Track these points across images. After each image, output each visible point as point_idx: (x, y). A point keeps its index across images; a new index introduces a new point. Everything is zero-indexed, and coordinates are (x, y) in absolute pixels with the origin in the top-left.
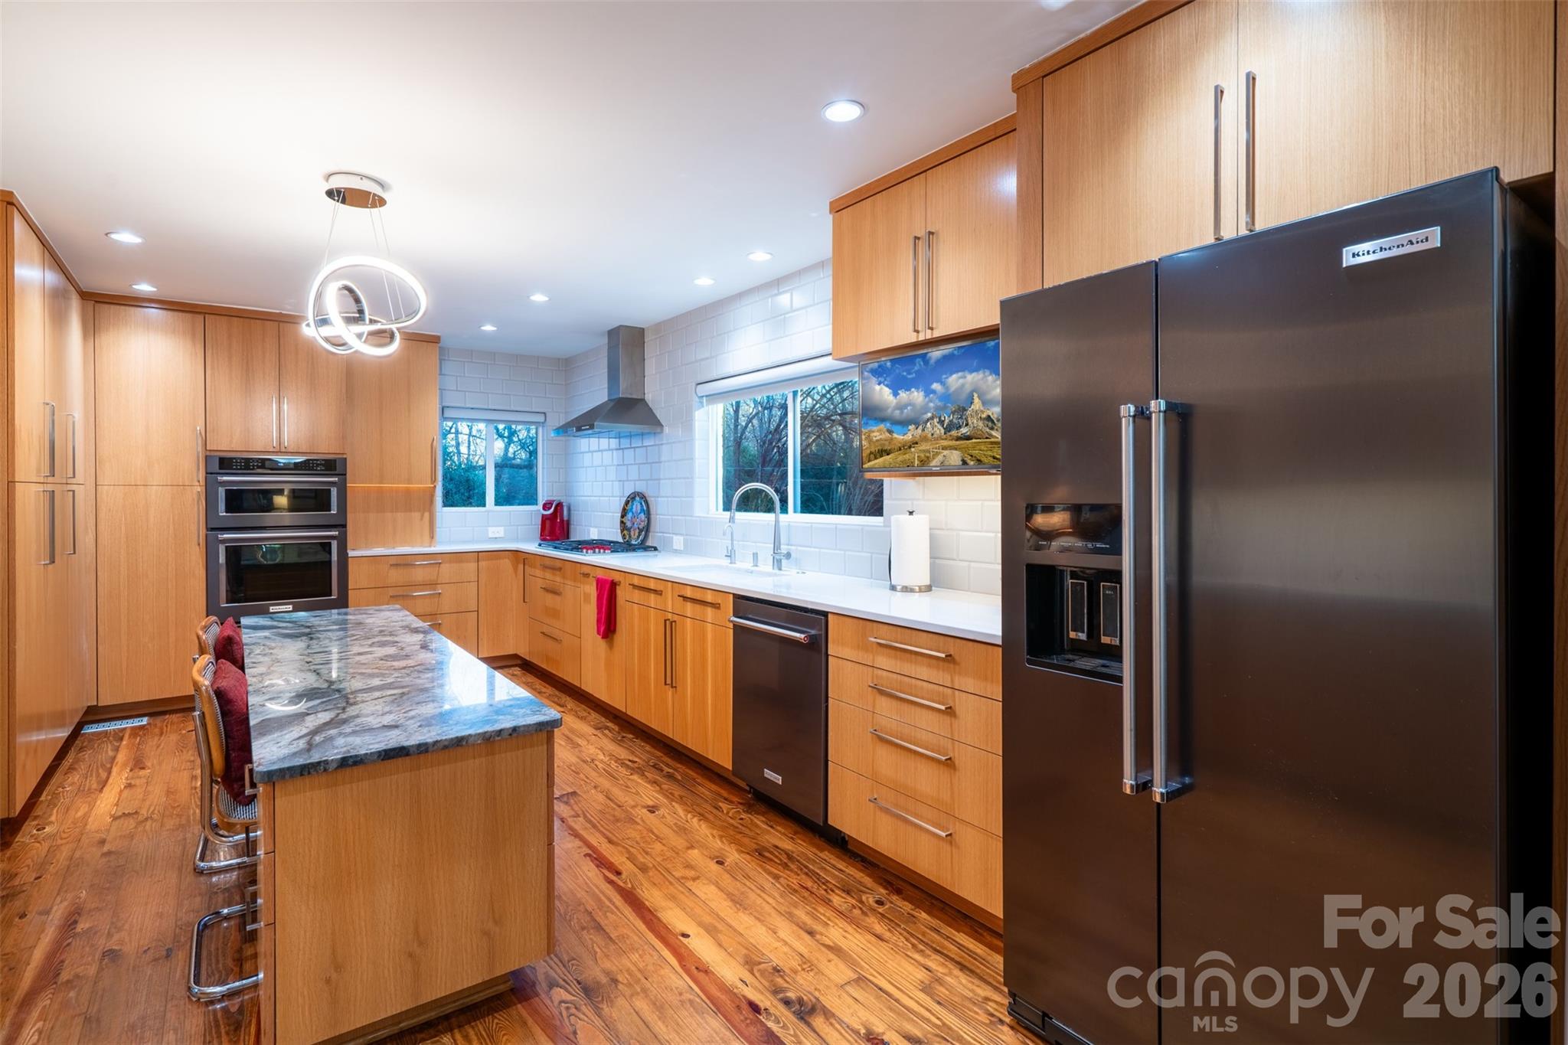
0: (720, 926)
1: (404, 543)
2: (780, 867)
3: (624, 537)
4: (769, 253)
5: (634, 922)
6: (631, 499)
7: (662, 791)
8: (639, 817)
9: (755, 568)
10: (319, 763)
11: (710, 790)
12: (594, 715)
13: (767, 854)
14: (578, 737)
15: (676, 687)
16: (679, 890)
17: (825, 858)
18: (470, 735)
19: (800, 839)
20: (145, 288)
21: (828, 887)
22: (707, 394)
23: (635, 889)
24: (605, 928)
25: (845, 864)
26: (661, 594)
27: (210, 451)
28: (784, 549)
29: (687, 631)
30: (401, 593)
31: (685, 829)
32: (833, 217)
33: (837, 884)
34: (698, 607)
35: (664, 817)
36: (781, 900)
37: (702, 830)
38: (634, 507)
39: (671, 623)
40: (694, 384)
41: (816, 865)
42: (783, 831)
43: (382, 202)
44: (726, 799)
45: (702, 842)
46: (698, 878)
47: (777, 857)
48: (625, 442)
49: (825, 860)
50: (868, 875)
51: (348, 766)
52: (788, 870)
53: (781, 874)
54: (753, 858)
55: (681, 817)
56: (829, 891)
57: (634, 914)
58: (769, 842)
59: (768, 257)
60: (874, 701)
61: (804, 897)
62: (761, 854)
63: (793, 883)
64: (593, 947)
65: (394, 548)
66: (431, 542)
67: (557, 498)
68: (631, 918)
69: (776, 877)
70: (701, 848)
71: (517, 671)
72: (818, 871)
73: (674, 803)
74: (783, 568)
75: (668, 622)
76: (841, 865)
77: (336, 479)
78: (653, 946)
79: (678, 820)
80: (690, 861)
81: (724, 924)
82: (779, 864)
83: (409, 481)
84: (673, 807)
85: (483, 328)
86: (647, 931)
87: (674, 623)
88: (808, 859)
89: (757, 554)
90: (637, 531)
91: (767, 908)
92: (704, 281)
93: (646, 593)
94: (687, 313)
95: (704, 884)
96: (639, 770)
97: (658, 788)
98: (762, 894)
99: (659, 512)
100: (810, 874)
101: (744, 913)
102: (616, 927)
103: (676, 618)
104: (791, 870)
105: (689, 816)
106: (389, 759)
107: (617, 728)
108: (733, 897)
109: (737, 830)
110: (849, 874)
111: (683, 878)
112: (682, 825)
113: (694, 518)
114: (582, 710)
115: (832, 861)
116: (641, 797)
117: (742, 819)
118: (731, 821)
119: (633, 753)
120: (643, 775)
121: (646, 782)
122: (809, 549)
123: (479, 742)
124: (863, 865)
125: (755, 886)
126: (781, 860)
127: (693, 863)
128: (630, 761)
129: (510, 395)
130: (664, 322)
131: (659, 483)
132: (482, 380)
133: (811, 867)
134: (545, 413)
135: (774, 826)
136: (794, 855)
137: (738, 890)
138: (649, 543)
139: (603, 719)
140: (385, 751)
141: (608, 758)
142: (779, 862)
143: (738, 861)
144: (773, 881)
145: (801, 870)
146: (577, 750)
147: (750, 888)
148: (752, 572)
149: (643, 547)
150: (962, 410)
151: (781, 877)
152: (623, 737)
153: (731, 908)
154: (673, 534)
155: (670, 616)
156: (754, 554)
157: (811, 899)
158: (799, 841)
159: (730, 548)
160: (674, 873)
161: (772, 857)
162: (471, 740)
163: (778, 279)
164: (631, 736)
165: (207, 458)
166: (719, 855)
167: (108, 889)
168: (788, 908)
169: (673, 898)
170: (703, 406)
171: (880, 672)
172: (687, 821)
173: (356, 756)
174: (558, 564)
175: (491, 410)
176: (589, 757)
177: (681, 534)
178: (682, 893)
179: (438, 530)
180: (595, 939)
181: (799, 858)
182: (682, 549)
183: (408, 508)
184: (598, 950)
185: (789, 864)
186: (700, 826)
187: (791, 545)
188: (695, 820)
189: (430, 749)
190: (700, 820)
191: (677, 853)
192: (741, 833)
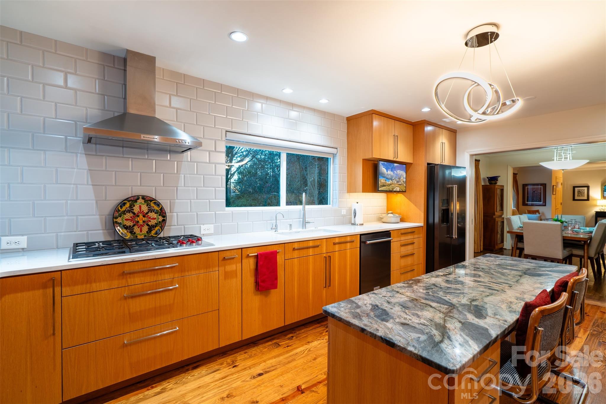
15: (329, 286)
29: (336, 256)
34: (342, 245)
93: (305, 250)
103: (329, 254)
150: (400, 178)
155: (325, 255)
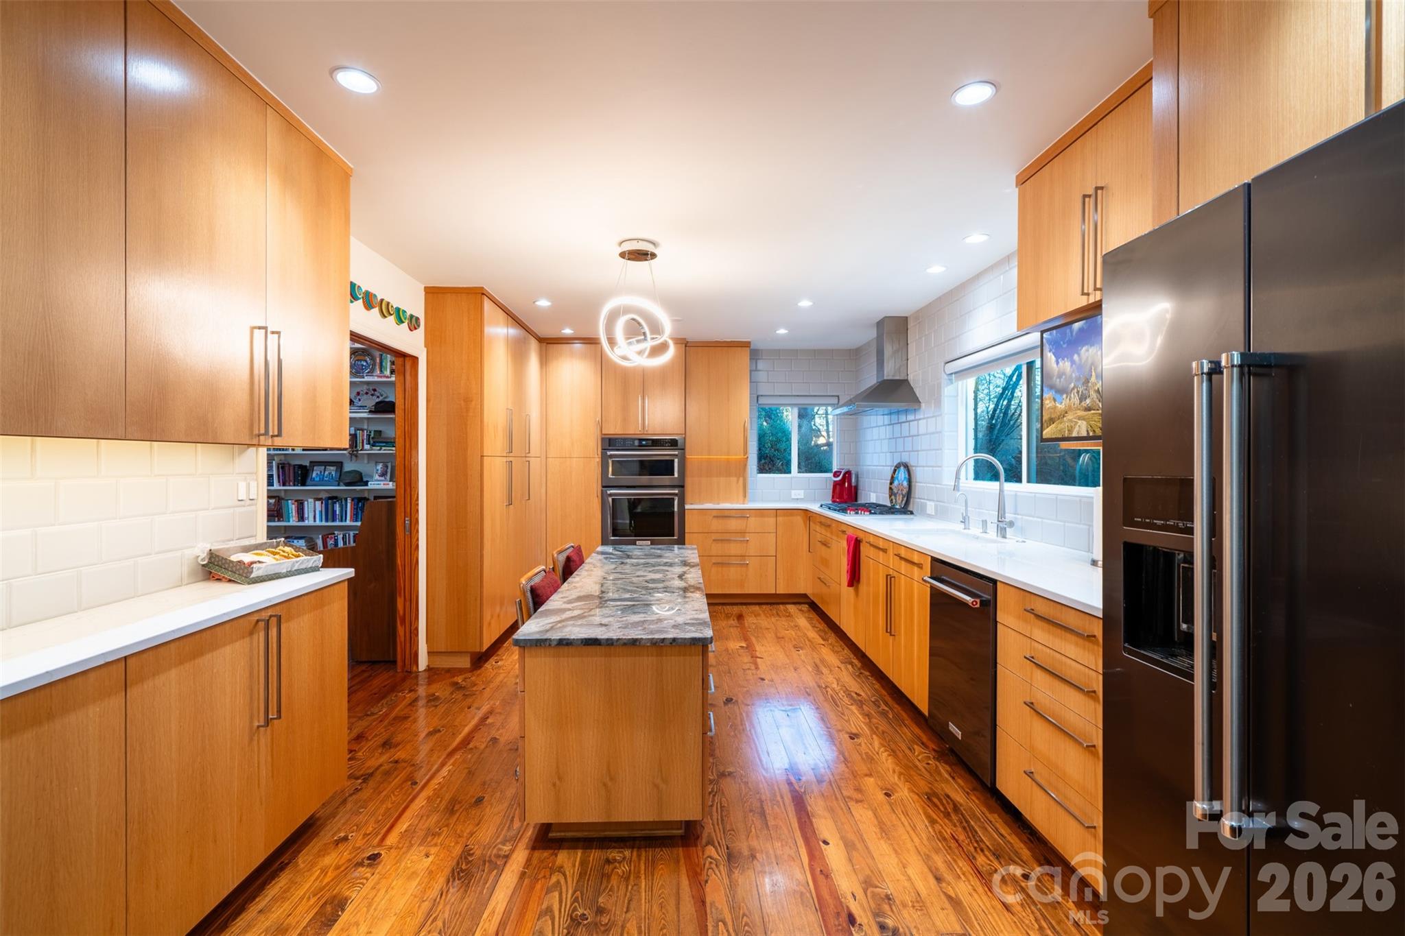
0: (859, 845)
1: (726, 501)
2: (942, 814)
3: (891, 501)
4: (983, 234)
5: (792, 820)
6: (898, 467)
7: (869, 725)
8: (839, 740)
9: (984, 535)
10: (546, 640)
11: (912, 733)
12: (847, 651)
13: (935, 800)
14: (825, 666)
15: (894, 635)
16: (840, 806)
17: (993, 820)
18: (642, 639)
19: (975, 795)
20: (568, 331)
21: (979, 845)
22: (956, 371)
23: (805, 794)
24: (768, 816)
25: (1009, 831)
26: (886, 552)
27: (604, 434)
28: (1009, 516)
29: (902, 584)
30: (720, 538)
31: (873, 759)
32: (1019, 190)
33: (990, 846)
34: (909, 565)
35: (860, 745)
36: (925, 842)
37: (886, 762)
38: (900, 475)
39: (891, 578)
40: (943, 364)
41: (978, 823)
42: (962, 784)
43: (653, 256)
44: (923, 743)
45: (881, 773)
46: (861, 801)
47: (943, 805)
48: (894, 417)
49: (991, 822)
50: (1030, 849)
51: (563, 645)
52: (947, 819)
53: (939, 820)
54: (920, 800)
55: (874, 749)
56: (978, 849)
57: (794, 813)
58: (942, 789)
59: (985, 238)
60: (1032, 673)
61: (950, 847)
62: (931, 798)
63: (946, 832)
64: (751, 826)
65: (718, 504)
66: (744, 500)
67: (846, 468)
68: (790, 816)
69: (933, 822)
70: (877, 779)
71: (805, 607)
72: (977, 829)
73: (874, 736)
74: (1007, 536)
75: (889, 577)
76: (1005, 831)
77: (676, 453)
78: (796, 842)
79: (870, 750)
80: (862, 785)
81: (863, 845)
82: (942, 812)
83: (728, 454)
84: (872, 739)
85: (777, 332)
86: (798, 829)
87: (893, 579)
88: (974, 816)
89: (986, 521)
90: (901, 496)
91: (909, 845)
92: (936, 270)
93: (877, 550)
94: (937, 299)
95: (864, 808)
96: (860, 704)
97: (868, 720)
98: (911, 832)
99: (918, 480)
100: (968, 829)
101: (886, 842)
102: (775, 818)
103: (895, 574)
104: (951, 820)
105: (882, 749)
106: (588, 645)
107: (859, 665)
108: (883, 826)
109: (918, 772)
110: (1008, 841)
111: (849, 797)
112: (872, 755)
113: (942, 486)
114: (839, 645)
115: (998, 825)
116: (850, 724)
117: (928, 764)
118: (918, 763)
119: (862, 688)
120: (861, 707)
121: (860, 713)
122: (1031, 518)
123: (648, 644)
124: (1028, 838)
125: (909, 823)
126: (945, 808)
127: (864, 789)
128: (856, 693)
129: (809, 383)
130: (921, 309)
131: (918, 454)
132: (787, 373)
133: (972, 823)
134: (838, 396)
135: (956, 778)
136: (962, 808)
137: (891, 822)
138: (910, 508)
139: (852, 656)
140: (586, 639)
141: (839, 688)
142: (943, 809)
143: (904, 798)
144: (928, 824)
145: (961, 823)
146: (818, 676)
147: (902, 823)
148: (977, 538)
149: (905, 510)
151: (937, 822)
152: (861, 673)
153: (876, 834)
154: (927, 500)
155: (891, 572)
156: (983, 521)
157: (956, 851)
158: (974, 798)
159: (964, 515)
160: (843, 792)
161: (938, 803)
162: (643, 642)
163: (1008, 256)
164: (868, 673)
165: (603, 439)
166: (891, 788)
167: (509, 703)
168: (929, 851)
169: (831, 810)
170: (952, 383)
171: (1036, 644)
172: (878, 753)
173: (568, 639)
174: (829, 522)
175: (795, 396)
176: (824, 683)
177: (934, 501)
178: (842, 809)
179: (749, 491)
180: (755, 822)
181: (964, 812)
182: (933, 514)
183: (729, 475)
184: (753, 830)
185: (952, 815)
186: (887, 760)
187: (1018, 514)
188: (885, 754)
189: (615, 644)
190: (890, 755)
191: (855, 777)
192: (921, 775)
